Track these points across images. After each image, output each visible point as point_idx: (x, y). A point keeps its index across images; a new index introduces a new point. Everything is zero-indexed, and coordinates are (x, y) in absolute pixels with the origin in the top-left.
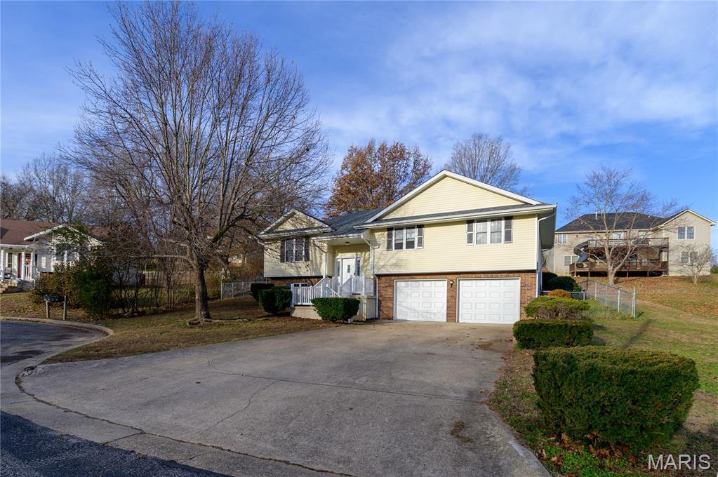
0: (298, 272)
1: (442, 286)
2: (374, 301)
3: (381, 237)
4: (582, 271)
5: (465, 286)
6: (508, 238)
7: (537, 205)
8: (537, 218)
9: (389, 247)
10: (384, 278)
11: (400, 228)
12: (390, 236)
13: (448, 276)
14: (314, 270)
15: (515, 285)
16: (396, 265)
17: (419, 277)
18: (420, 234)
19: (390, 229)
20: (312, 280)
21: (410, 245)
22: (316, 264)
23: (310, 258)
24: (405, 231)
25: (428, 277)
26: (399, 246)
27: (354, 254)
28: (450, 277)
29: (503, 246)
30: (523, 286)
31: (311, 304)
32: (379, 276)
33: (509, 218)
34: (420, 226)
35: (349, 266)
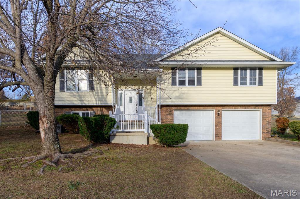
0: (81, 100)
1: (211, 114)
3: (168, 76)
5: (225, 114)
6: (261, 83)
7: (280, 62)
8: (277, 71)
9: (174, 83)
10: (165, 108)
11: (183, 69)
12: (174, 74)
13: (216, 108)
14: (99, 99)
15: (258, 114)
16: (178, 97)
17: (194, 108)
18: (199, 74)
19: (173, 69)
21: (191, 82)
22: (102, 94)
23: (95, 89)
24: (187, 71)
25: (201, 108)
26: (182, 83)
27: (136, 87)
28: (218, 108)
29: (256, 87)
30: (264, 115)
32: (162, 106)
33: (261, 69)
34: (199, 69)
35: (131, 98)
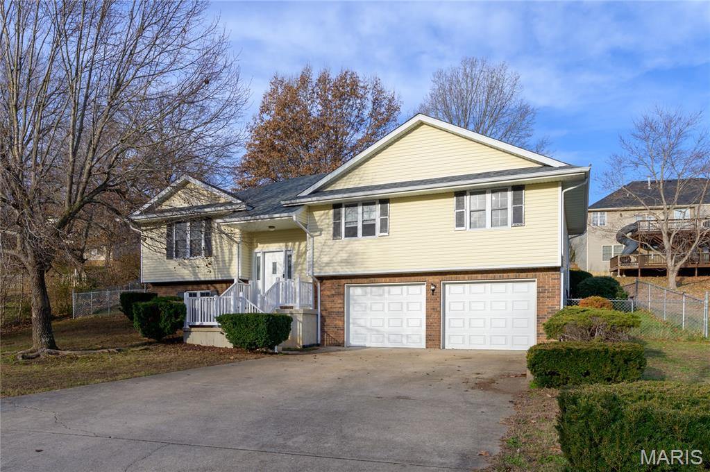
0: (195, 274)
1: (417, 294)
2: (314, 318)
3: (324, 218)
4: (629, 267)
5: (454, 293)
6: (518, 218)
7: (560, 168)
8: (560, 188)
9: (336, 234)
10: (329, 281)
11: (352, 204)
12: (337, 216)
13: (427, 278)
14: (220, 271)
15: (528, 290)
16: (347, 262)
17: (383, 279)
18: (384, 212)
19: (337, 206)
20: (218, 286)
21: (369, 230)
22: (224, 261)
23: (214, 252)
24: (360, 209)
25: (397, 279)
26: (352, 232)
27: (282, 245)
28: (431, 279)
29: (510, 230)
30: (541, 291)
31: (216, 323)
32: (321, 279)
33: (518, 188)
34: (384, 201)
35: (274, 264)
